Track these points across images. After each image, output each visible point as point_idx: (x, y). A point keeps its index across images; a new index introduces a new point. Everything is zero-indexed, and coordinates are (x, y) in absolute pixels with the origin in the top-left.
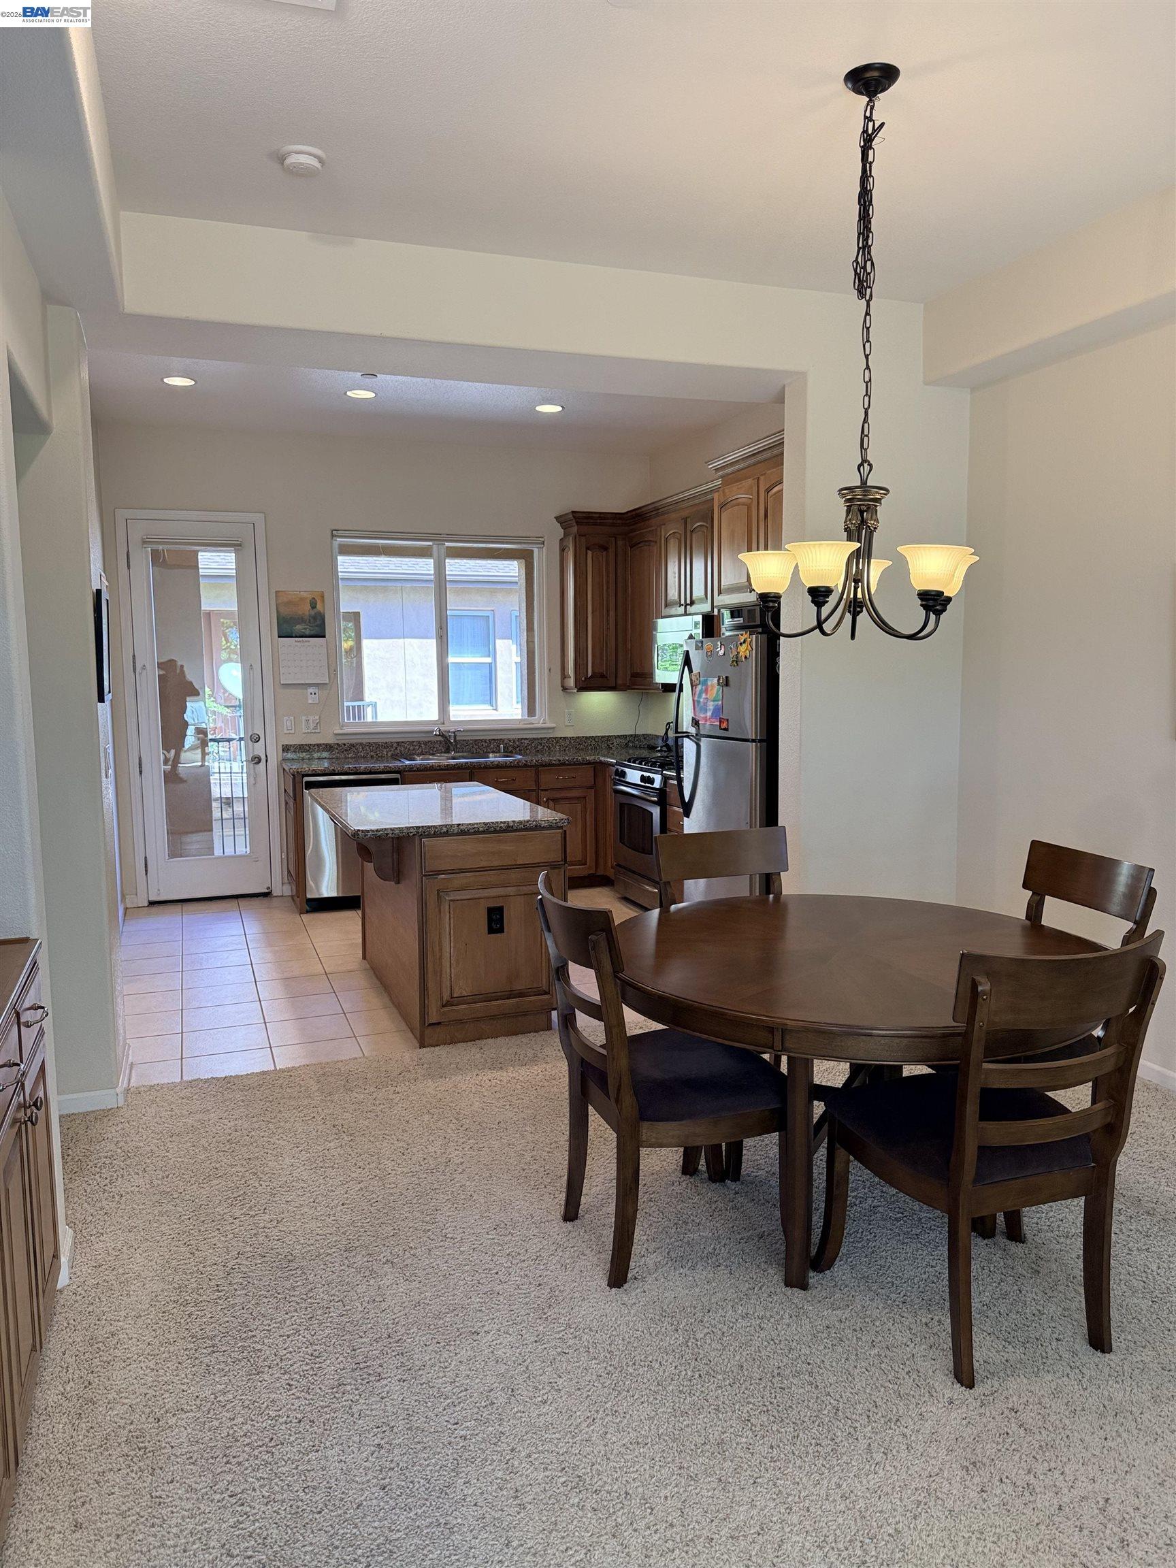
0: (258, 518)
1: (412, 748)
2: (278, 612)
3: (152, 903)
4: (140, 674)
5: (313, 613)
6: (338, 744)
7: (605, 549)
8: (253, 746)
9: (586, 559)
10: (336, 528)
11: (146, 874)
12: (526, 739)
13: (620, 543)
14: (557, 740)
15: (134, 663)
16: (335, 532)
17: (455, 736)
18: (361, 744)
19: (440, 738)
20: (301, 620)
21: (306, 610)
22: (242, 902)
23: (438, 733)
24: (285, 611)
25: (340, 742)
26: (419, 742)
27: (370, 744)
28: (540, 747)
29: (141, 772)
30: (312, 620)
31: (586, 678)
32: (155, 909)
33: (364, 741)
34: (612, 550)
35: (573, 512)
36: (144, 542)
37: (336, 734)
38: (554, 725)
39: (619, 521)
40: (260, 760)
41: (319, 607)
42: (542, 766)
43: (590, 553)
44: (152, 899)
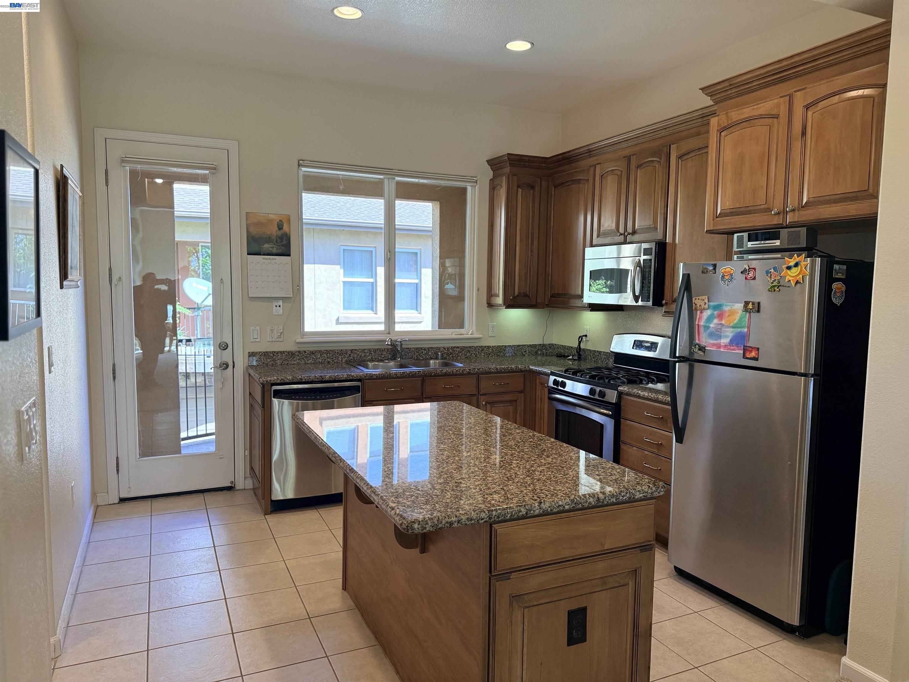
0: (233, 146)
1: (363, 355)
2: (248, 231)
3: (123, 500)
4: (116, 285)
5: (280, 233)
6: (299, 352)
7: (533, 188)
8: (221, 352)
9: (517, 196)
10: (303, 158)
11: (118, 473)
12: (458, 347)
13: (544, 183)
14: (482, 348)
15: (110, 275)
16: (301, 162)
17: (401, 345)
18: (320, 351)
19: (391, 347)
20: (269, 240)
21: (273, 230)
22: (208, 496)
23: (389, 343)
24: (254, 231)
25: (302, 349)
26: (370, 350)
27: (327, 352)
28: (468, 354)
29: (114, 378)
30: (279, 240)
31: (514, 297)
32: (127, 506)
33: (322, 349)
34: (537, 189)
35: (508, 154)
36: (123, 161)
37: (297, 343)
38: (481, 336)
39: (543, 165)
40: (227, 366)
41: (285, 228)
42: (483, 373)
43: (520, 190)
44: (124, 495)
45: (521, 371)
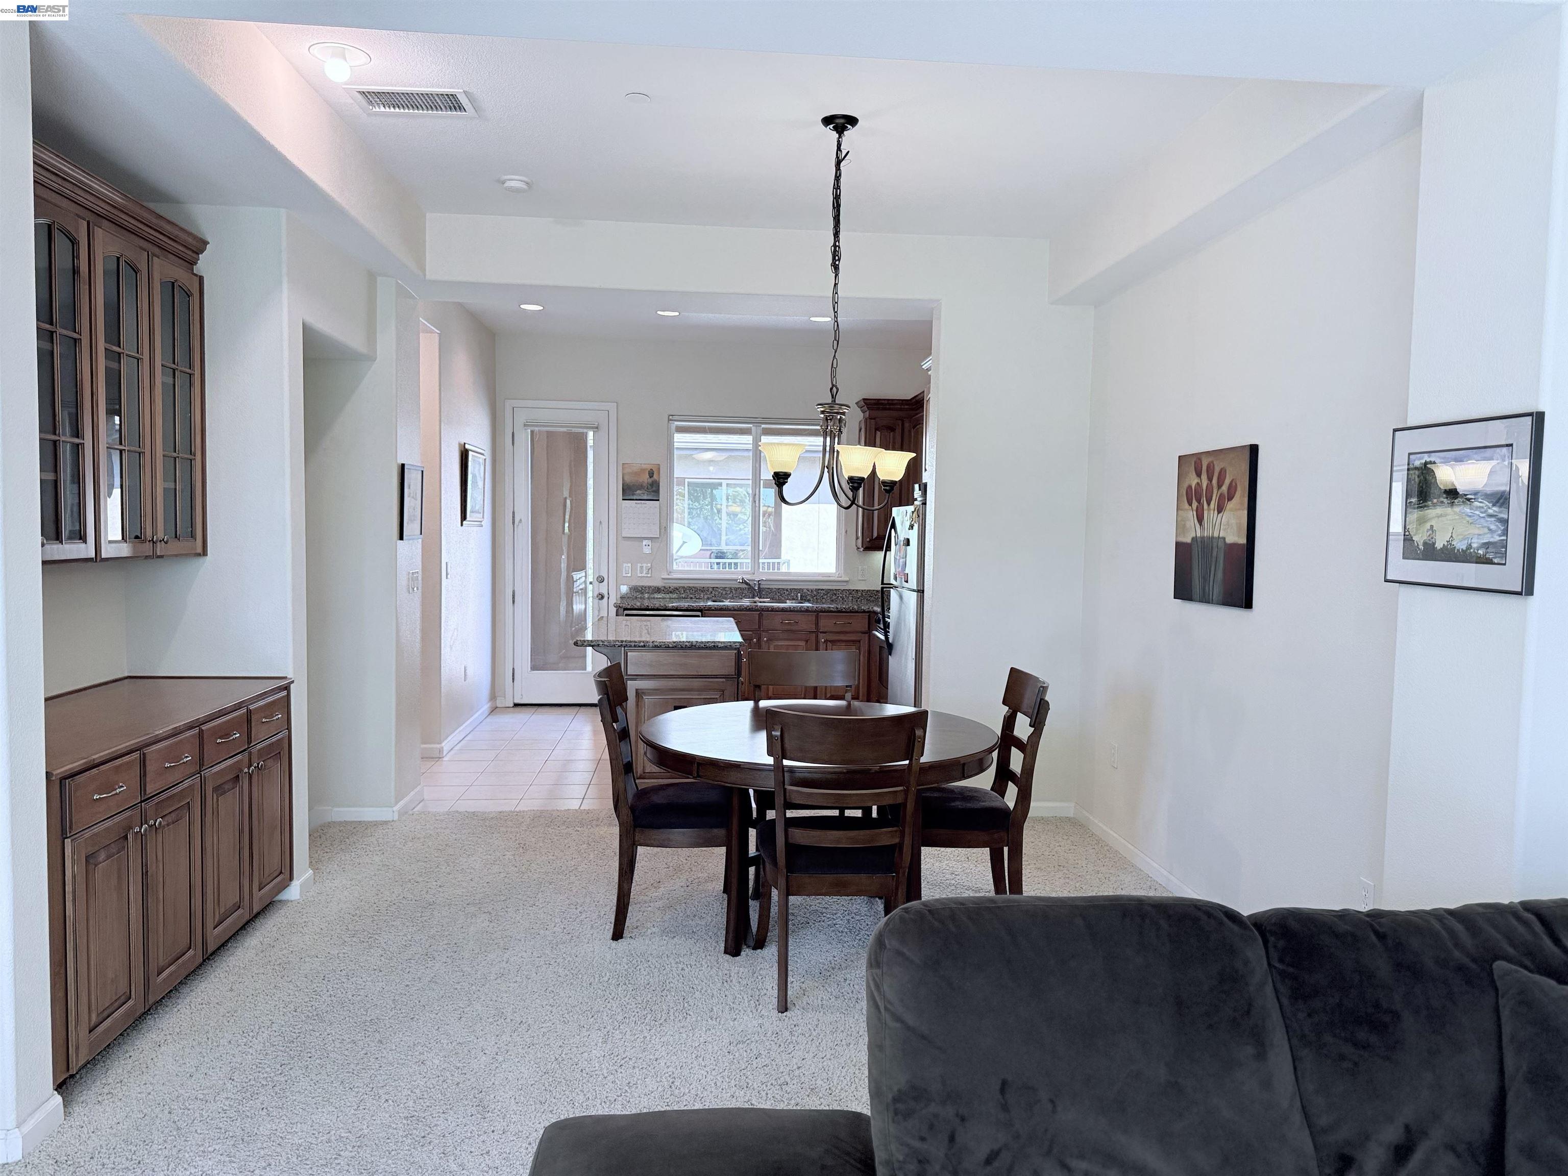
0: (612, 407)
1: (724, 593)
2: (623, 480)
3: (516, 705)
4: (518, 526)
5: (650, 480)
6: (664, 587)
7: (892, 429)
8: (599, 586)
9: (875, 439)
10: (672, 414)
11: (513, 682)
12: (823, 590)
13: (907, 425)
14: (850, 592)
15: (514, 517)
16: (671, 417)
17: (759, 584)
18: (683, 587)
19: (744, 586)
20: (641, 487)
21: (645, 479)
22: (583, 709)
23: (741, 581)
24: (628, 479)
25: (667, 586)
26: (731, 588)
27: (690, 588)
28: (834, 597)
29: (514, 602)
30: (649, 487)
31: (871, 540)
32: (518, 709)
33: (686, 586)
34: (898, 431)
35: (864, 399)
36: (525, 425)
37: (663, 579)
38: (848, 579)
39: (906, 407)
40: (602, 597)
41: (655, 477)
42: (822, 612)
43: (878, 433)
44: (517, 701)
45: (864, 612)
